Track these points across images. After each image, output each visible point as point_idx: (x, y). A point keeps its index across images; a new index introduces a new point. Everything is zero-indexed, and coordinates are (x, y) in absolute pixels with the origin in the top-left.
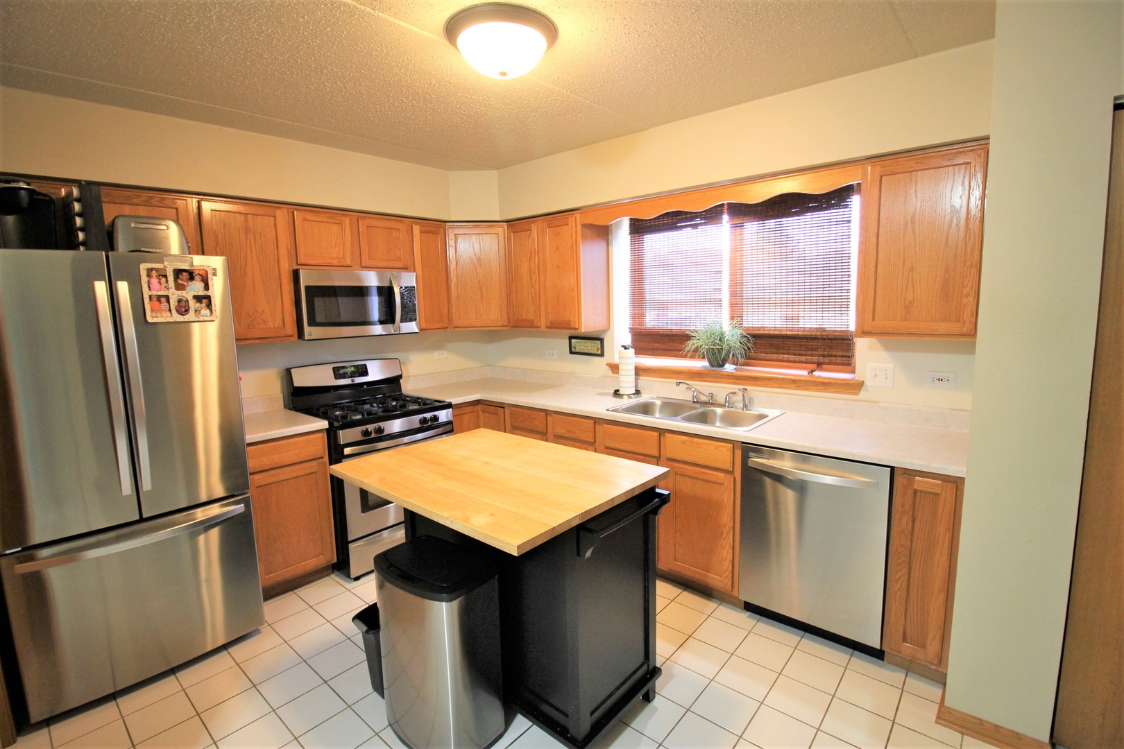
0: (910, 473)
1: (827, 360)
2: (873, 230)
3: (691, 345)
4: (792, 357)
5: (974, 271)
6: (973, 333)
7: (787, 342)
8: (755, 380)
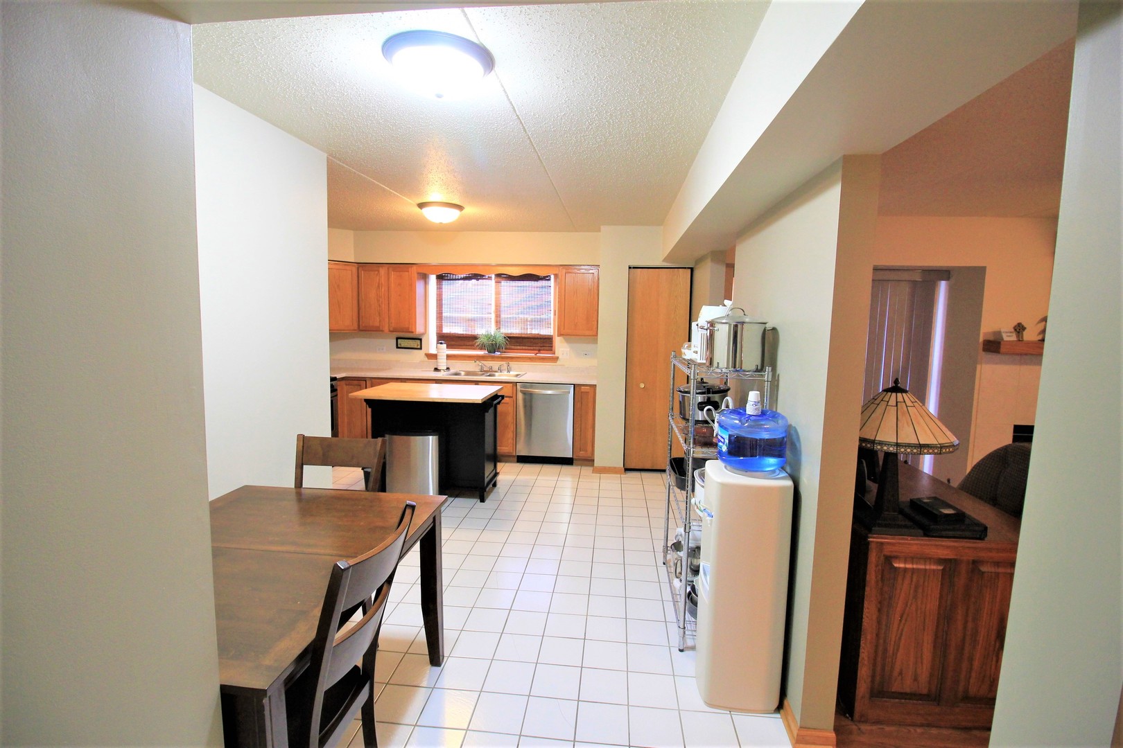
0: (580, 385)
1: (542, 348)
2: (563, 294)
3: (478, 342)
4: (526, 348)
5: (596, 313)
6: (596, 335)
7: (524, 340)
8: (512, 358)
